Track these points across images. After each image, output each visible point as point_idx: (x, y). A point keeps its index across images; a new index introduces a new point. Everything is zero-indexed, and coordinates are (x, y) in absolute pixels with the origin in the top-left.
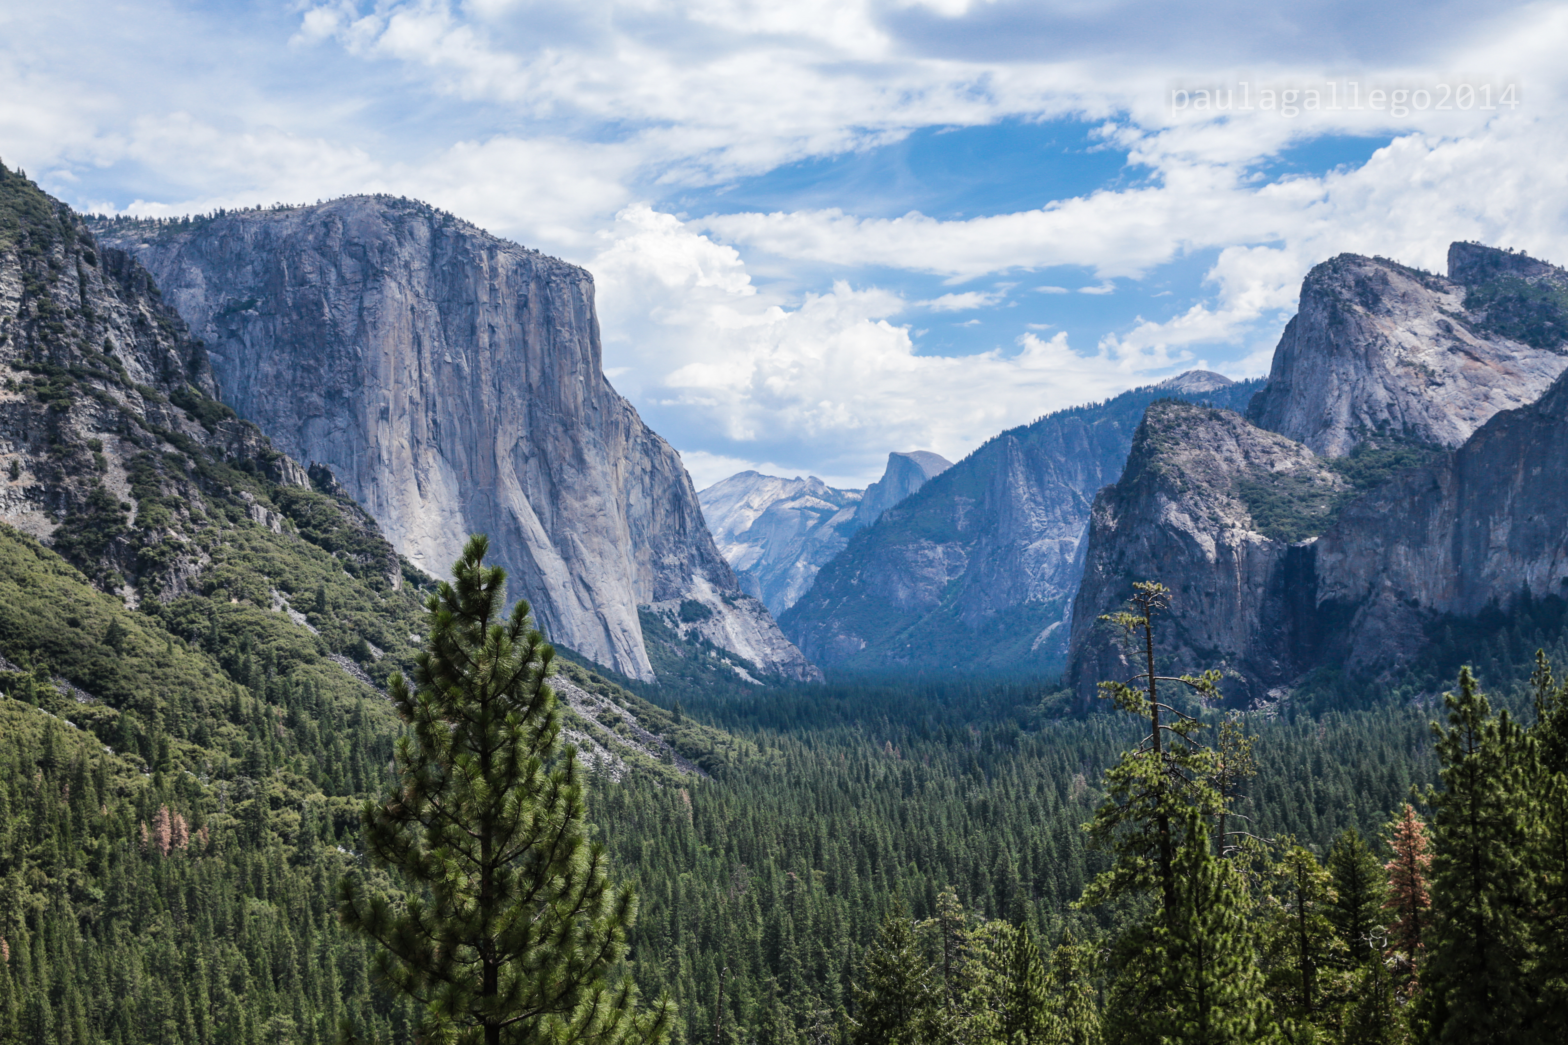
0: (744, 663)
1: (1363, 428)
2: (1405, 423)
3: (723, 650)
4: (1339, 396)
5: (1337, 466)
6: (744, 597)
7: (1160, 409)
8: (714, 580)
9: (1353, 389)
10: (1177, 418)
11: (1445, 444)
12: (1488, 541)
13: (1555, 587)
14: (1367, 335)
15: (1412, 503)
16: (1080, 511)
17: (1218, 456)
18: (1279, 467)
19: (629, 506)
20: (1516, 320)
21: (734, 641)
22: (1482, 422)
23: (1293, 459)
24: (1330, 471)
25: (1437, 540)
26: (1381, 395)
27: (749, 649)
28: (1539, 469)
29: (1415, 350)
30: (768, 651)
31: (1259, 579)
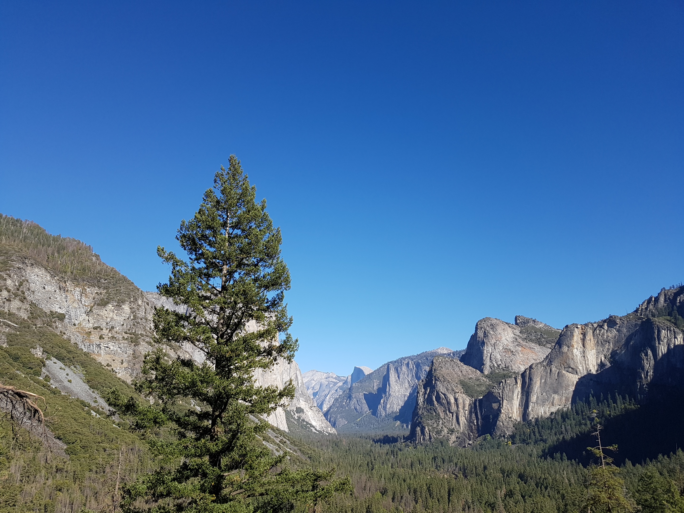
0: (314, 427)
1: (494, 365)
2: (505, 365)
3: (308, 422)
4: (487, 357)
5: (487, 376)
6: (314, 407)
7: (437, 358)
8: (306, 401)
9: (491, 355)
10: (442, 360)
11: (517, 372)
12: (531, 400)
13: (550, 415)
14: (494, 340)
15: (510, 388)
16: (410, 386)
17: (453, 372)
18: (470, 376)
19: (283, 378)
20: (534, 338)
21: (311, 420)
22: (527, 366)
23: (475, 374)
24: (485, 378)
25: (516, 399)
26: (499, 357)
27: (315, 422)
28: (544, 380)
29: (507, 345)
30: (321, 423)
31: (467, 408)
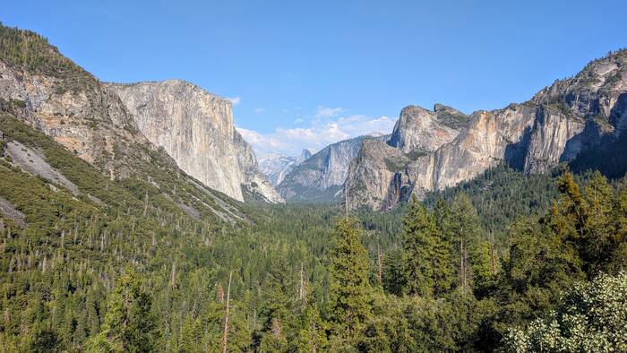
0: (266, 198)
1: (413, 146)
2: (423, 145)
3: (261, 194)
4: (408, 139)
6: (267, 181)
7: (367, 140)
8: (260, 177)
9: (411, 137)
10: (370, 142)
11: (431, 151)
12: (440, 174)
13: (455, 185)
14: (415, 124)
15: (424, 164)
16: (347, 164)
17: (379, 152)
18: (393, 155)
20: (449, 122)
21: (264, 192)
22: (440, 146)
23: (397, 153)
24: (405, 156)
25: (429, 173)
27: (267, 194)
28: (452, 157)
29: (426, 129)
30: (272, 195)
31: (388, 181)
